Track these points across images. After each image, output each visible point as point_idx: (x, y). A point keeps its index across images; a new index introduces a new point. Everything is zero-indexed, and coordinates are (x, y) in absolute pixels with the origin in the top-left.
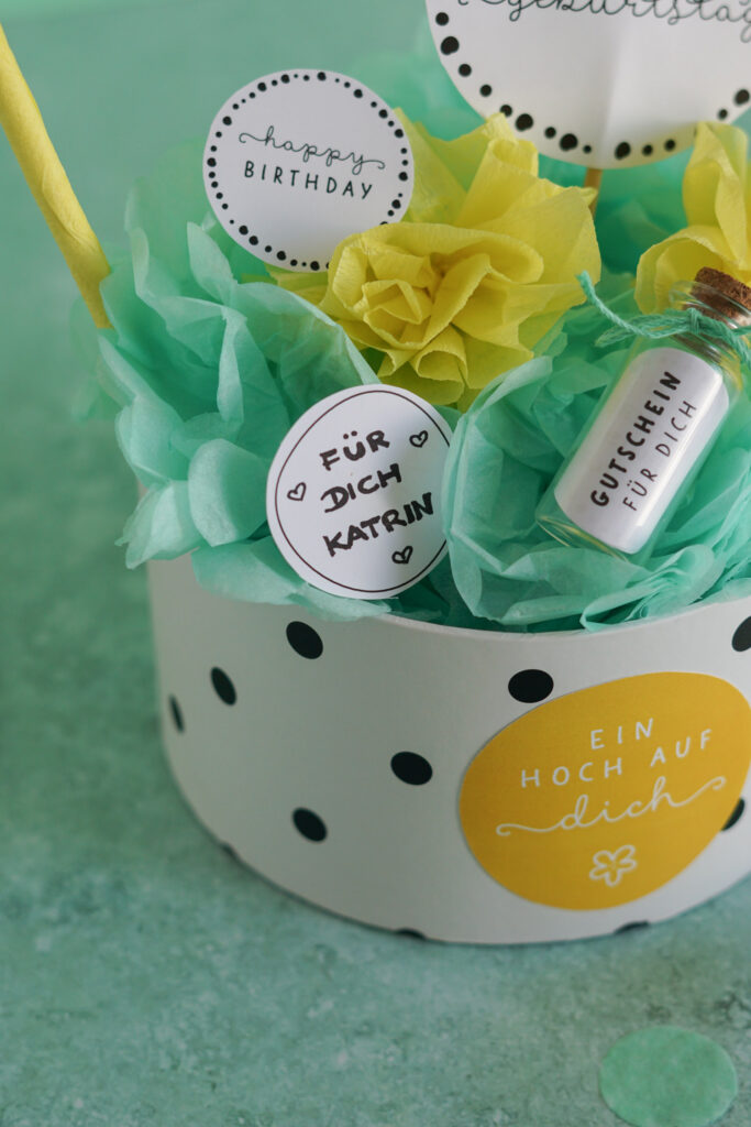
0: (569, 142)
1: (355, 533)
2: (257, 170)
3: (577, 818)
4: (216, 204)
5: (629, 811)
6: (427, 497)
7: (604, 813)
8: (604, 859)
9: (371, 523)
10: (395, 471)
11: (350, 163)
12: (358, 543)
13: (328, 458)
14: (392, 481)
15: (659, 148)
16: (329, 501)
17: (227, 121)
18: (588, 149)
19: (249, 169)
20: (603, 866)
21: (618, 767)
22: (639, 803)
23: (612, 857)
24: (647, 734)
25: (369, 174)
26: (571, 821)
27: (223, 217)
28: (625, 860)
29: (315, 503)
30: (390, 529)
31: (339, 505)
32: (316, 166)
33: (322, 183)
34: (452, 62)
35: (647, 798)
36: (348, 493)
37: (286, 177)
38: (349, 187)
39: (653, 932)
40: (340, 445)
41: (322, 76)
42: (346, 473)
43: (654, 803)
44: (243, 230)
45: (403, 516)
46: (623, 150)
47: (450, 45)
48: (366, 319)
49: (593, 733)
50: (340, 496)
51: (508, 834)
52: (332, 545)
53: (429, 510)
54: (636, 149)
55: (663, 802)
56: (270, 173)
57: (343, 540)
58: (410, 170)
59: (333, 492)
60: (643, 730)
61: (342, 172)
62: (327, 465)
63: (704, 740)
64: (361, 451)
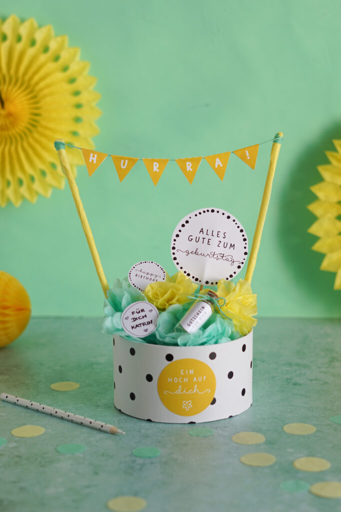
0: (197, 280)
1: (137, 326)
2: (138, 275)
3: (179, 391)
4: (130, 280)
5: (190, 392)
6: (151, 321)
7: (185, 391)
8: (185, 403)
9: (140, 324)
10: (146, 316)
11: (155, 276)
12: (137, 328)
13: (133, 313)
14: (145, 318)
15: (214, 283)
16: (133, 320)
17: (134, 267)
18: (200, 281)
19: (136, 275)
20: (185, 405)
21: (187, 380)
22: (191, 390)
23: (187, 403)
24: (192, 373)
25: (158, 278)
26: (178, 392)
27: (130, 282)
28: (190, 405)
29: (130, 320)
30: (144, 325)
31: (134, 321)
32: (149, 276)
33: (149, 279)
34: (175, 262)
35: (193, 390)
36: (136, 319)
37: (143, 277)
38: (154, 280)
39: (196, 425)
40: (135, 311)
41: (152, 262)
42: (136, 316)
43: (195, 391)
44: (134, 284)
45: (146, 323)
46: (207, 282)
47: (175, 259)
48: (151, 296)
49: (182, 370)
50: (135, 319)
51: (166, 394)
52: (133, 328)
53: (152, 323)
54: (210, 283)
55: (197, 392)
56: (140, 276)
57: (135, 327)
58: (165, 278)
59: (133, 319)
60: (192, 372)
61: (153, 277)
62: (133, 314)
63: (204, 378)
64: (139, 312)
